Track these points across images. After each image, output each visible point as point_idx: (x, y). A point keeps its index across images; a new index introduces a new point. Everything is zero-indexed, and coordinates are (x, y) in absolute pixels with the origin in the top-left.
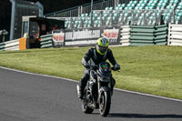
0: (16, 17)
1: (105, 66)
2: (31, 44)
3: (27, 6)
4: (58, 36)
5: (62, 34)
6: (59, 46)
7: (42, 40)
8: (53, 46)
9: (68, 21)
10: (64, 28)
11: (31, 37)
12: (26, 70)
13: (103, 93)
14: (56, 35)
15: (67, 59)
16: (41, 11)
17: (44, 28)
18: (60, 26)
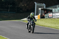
0: (37, 8)
1: (33, 21)
2: (41, 17)
3: (40, 5)
4: (50, 14)
5: (51, 14)
6: (51, 18)
7: (45, 16)
8: (49, 18)
9: (53, 10)
10: (52, 12)
11: (41, 15)
12: (40, 25)
13: (32, 27)
14: (49, 14)
15: (53, 22)
16: (45, 7)
17: (46, 12)
18: (51, 11)
